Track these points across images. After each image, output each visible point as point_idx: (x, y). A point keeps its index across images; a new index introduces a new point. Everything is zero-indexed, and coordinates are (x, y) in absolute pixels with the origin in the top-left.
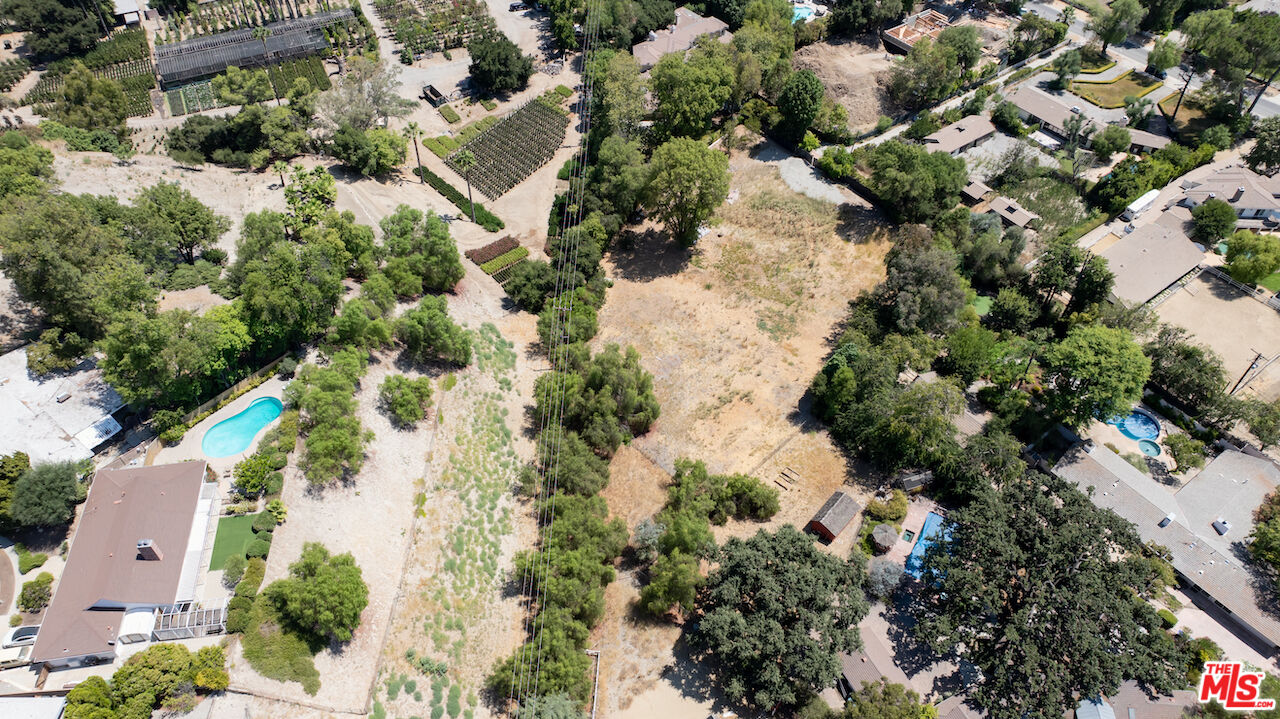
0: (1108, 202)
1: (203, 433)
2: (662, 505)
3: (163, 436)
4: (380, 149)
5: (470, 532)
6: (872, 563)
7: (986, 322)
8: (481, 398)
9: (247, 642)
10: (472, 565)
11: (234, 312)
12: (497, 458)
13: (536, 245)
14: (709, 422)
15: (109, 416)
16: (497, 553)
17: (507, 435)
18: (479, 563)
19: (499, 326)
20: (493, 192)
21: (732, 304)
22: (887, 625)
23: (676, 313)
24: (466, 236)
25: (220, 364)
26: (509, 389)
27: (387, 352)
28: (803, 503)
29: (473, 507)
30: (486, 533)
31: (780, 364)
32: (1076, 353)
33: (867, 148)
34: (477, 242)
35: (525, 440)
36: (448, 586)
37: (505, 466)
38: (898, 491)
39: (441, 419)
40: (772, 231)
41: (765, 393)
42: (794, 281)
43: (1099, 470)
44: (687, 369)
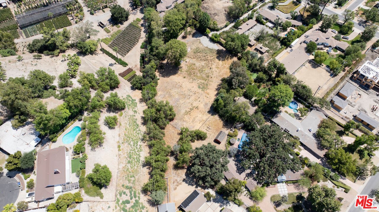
0: (286, 43)
1: (62, 138)
2: (179, 139)
3: (52, 141)
4: (91, 46)
5: (132, 153)
6: (230, 148)
7: (255, 81)
8: (130, 117)
9: (85, 189)
10: (134, 161)
11: (64, 106)
12: (136, 132)
13: (137, 69)
14: (188, 115)
15: (37, 137)
16: (140, 157)
17: (138, 125)
18: (136, 160)
19: (131, 95)
20: (123, 54)
21: (191, 82)
22: (234, 162)
23: (177, 86)
24: (118, 69)
25: (64, 121)
26: (136, 113)
27: (104, 109)
28: (213, 134)
29: (132, 146)
30: (136, 152)
31: (205, 97)
32: (276, 93)
33: (223, 32)
34: (121, 70)
35: (142, 126)
37: (138, 134)
38: (236, 129)
39: (121, 124)
40: (200, 59)
41: (201, 106)
42: (206, 74)
43: (283, 119)
44: (181, 102)
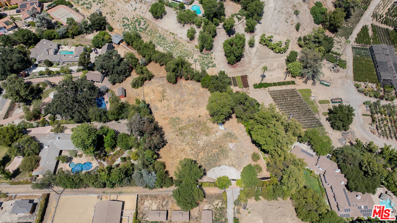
10: (160, 41)
16: (161, 46)
18: (160, 42)
19: (215, 68)
21: (189, 117)
26: (194, 62)
29: (170, 44)
30: (164, 45)
31: (164, 113)
36: (157, 35)
39: (188, 42)
41: (159, 105)
42: (185, 134)
